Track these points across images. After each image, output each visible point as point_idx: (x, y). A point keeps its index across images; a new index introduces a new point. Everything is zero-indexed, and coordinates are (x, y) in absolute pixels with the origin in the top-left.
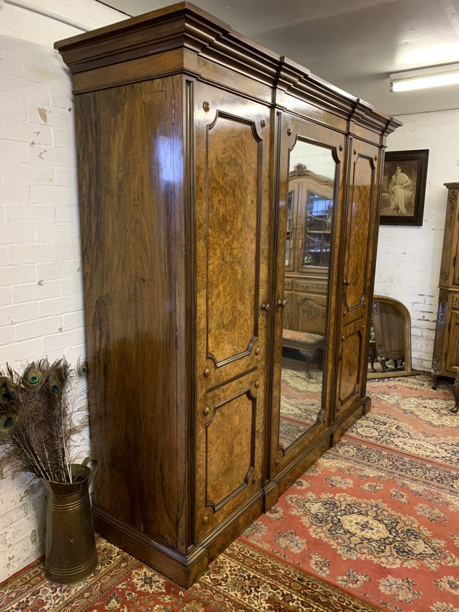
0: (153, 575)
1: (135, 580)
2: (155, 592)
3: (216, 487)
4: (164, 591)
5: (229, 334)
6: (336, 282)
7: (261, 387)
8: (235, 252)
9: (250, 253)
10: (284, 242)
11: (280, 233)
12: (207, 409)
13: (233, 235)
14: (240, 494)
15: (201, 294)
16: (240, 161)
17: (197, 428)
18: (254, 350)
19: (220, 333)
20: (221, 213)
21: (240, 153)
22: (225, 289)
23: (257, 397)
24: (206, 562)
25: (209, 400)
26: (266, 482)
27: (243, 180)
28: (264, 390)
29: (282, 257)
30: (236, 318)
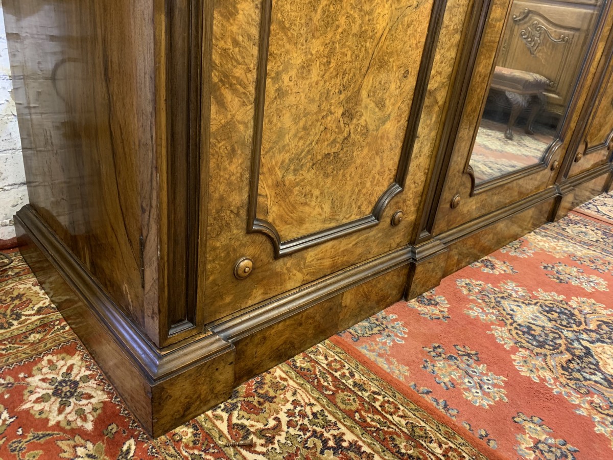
0: (86, 379)
1: (35, 381)
2: (63, 424)
3: (291, 192)
4: (89, 426)
14: (354, 237)
24: (225, 376)
26: (422, 235)
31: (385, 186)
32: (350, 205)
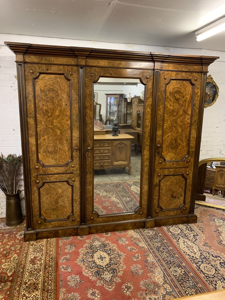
3: (48, 213)
4: (20, 239)
5: (53, 155)
6: (149, 145)
7: (77, 182)
8: (55, 124)
9: (66, 125)
10: (91, 122)
11: (88, 118)
12: (38, 181)
13: (53, 118)
14: (63, 221)
15: (32, 138)
16: (56, 89)
17: (32, 187)
18: (71, 165)
19: (46, 154)
20: (45, 109)
21: (56, 86)
22: (48, 138)
23: (73, 185)
24: (35, 237)
25: (39, 178)
26: (82, 224)
27: (59, 97)
28: (79, 183)
29: (91, 128)
30: (57, 150)
31: (69, 214)
32: (61, 216)
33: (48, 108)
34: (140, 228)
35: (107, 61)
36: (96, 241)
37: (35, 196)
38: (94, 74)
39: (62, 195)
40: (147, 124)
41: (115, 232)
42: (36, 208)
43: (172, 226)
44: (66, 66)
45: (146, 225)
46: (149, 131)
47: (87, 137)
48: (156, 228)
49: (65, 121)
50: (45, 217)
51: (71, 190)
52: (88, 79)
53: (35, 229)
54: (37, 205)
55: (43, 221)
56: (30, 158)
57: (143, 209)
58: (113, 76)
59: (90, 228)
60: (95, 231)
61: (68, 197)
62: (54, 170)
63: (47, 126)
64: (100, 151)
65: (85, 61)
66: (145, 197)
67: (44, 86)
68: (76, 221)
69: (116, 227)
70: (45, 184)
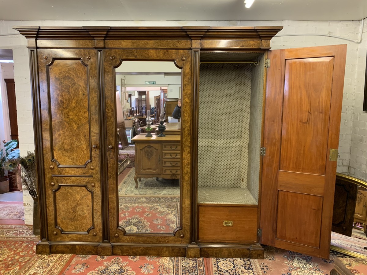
3: (64, 223)
5: (69, 154)
6: (190, 146)
7: (97, 188)
8: (71, 117)
9: (84, 119)
10: (112, 115)
11: (108, 110)
12: (52, 183)
13: (69, 109)
14: (82, 235)
15: (46, 133)
16: (72, 77)
17: (46, 189)
18: (89, 167)
19: (62, 152)
20: (59, 100)
21: (72, 73)
22: (64, 133)
23: (93, 192)
24: (48, 249)
25: (55, 180)
26: (105, 241)
27: (75, 85)
28: (100, 190)
29: (112, 122)
30: (74, 148)
31: (90, 226)
32: (80, 228)
33: (63, 99)
34: (179, 256)
35: (131, 41)
36: (116, 264)
37: (50, 200)
38: (114, 57)
39: (81, 203)
40: (186, 119)
41: (146, 257)
42: (51, 215)
43: (225, 260)
44: (82, 50)
45: (188, 253)
46: (189, 128)
47: (108, 134)
48: (200, 259)
49: (82, 114)
50: (62, 228)
51: (91, 198)
52: (107, 64)
53: (51, 241)
54: (53, 212)
55: (59, 232)
56: (44, 155)
57: (185, 231)
58: (138, 58)
59: (113, 247)
60: (120, 251)
61: (88, 206)
62: (70, 171)
63: (62, 119)
64: (171, 155)
65: (103, 42)
66: (187, 215)
67: (59, 73)
68: (97, 236)
69: (147, 251)
70: (62, 187)
